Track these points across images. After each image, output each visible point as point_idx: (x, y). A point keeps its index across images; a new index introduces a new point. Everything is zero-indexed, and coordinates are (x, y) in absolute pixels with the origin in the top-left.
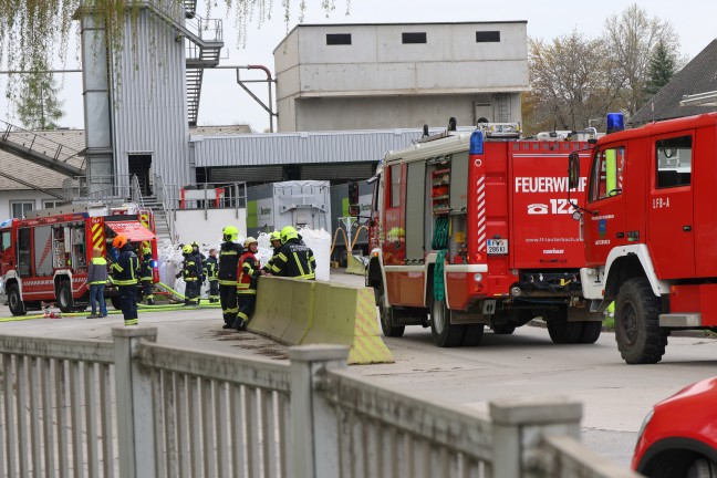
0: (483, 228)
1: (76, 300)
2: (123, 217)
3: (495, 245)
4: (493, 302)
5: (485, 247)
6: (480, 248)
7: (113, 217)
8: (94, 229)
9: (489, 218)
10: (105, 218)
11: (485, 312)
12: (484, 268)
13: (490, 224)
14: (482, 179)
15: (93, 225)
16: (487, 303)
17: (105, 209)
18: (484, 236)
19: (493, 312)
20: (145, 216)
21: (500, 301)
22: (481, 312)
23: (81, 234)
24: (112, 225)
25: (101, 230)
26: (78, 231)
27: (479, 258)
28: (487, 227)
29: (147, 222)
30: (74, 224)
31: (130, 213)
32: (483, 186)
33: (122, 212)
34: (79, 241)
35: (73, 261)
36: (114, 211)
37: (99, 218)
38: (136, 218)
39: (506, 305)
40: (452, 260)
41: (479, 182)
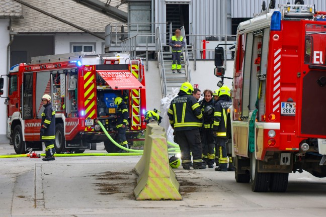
0: (278, 92)
1: (68, 142)
2: (114, 66)
3: (288, 107)
4: (288, 155)
5: (279, 108)
6: (274, 109)
7: (104, 66)
8: (85, 77)
9: (283, 84)
10: (96, 67)
11: (282, 163)
12: (277, 126)
13: (284, 89)
14: (279, 51)
15: (85, 72)
16: (283, 155)
17: (98, 58)
18: (278, 99)
19: (288, 163)
20: (136, 67)
21: (294, 153)
22: (278, 163)
23: (75, 81)
24: (102, 74)
25: (92, 78)
26: (72, 77)
27: (274, 117)
28: (281, 91)
29: (137, 72)
30: (69, 71)
31: (122, 62)
32: (279, 57)
33: (113, 61)
34: (73, 87)
35: (67, 106)
36: (106, 60)
37: (91, 66)
38: (126, 67)
39: (298, 158)
40: (260, 119)
41: (276, 54)
